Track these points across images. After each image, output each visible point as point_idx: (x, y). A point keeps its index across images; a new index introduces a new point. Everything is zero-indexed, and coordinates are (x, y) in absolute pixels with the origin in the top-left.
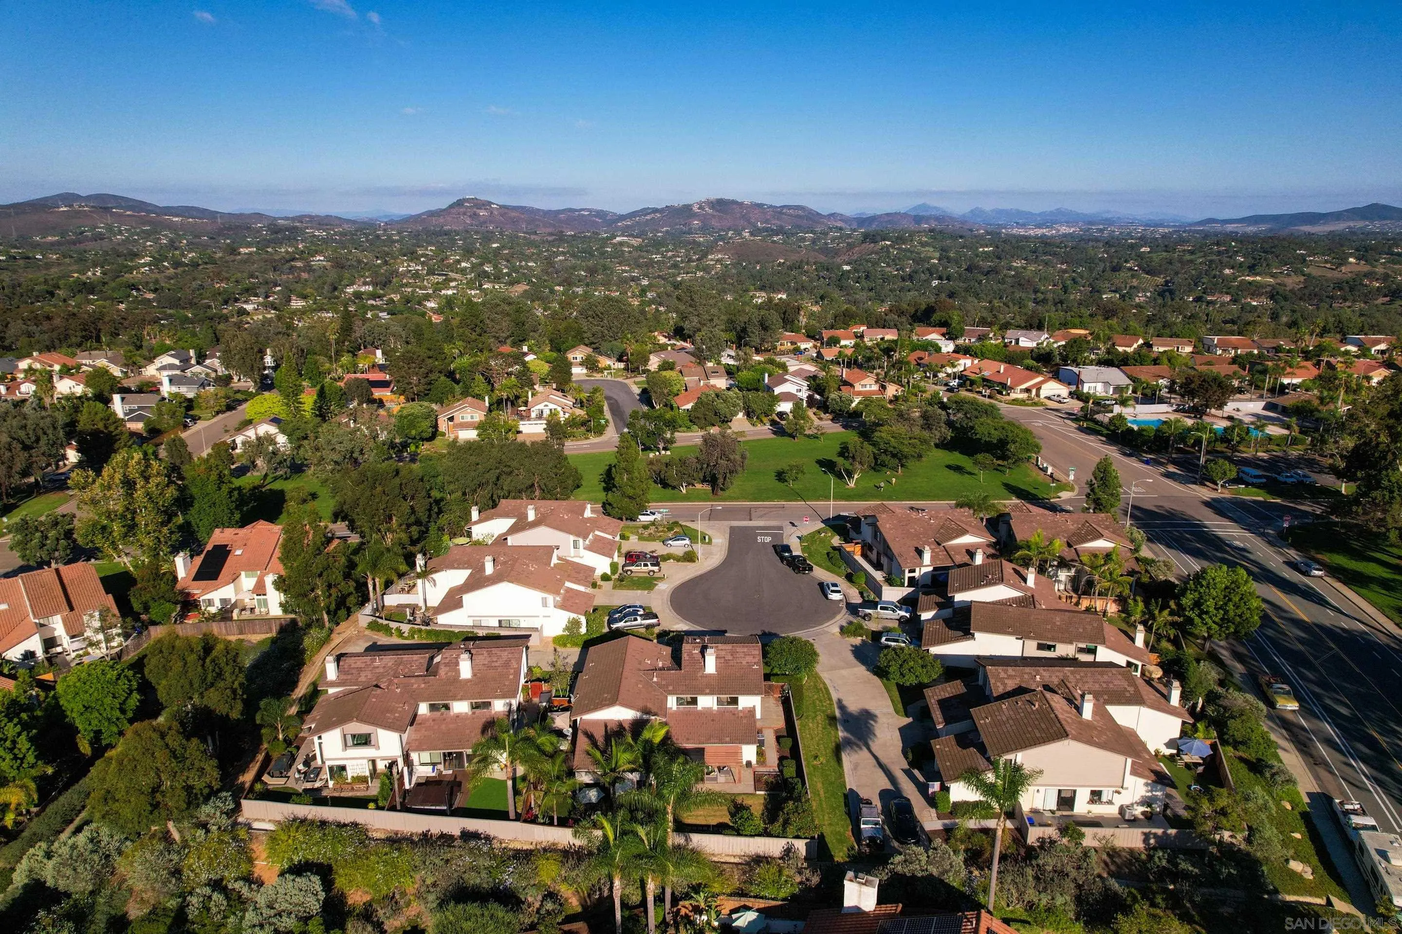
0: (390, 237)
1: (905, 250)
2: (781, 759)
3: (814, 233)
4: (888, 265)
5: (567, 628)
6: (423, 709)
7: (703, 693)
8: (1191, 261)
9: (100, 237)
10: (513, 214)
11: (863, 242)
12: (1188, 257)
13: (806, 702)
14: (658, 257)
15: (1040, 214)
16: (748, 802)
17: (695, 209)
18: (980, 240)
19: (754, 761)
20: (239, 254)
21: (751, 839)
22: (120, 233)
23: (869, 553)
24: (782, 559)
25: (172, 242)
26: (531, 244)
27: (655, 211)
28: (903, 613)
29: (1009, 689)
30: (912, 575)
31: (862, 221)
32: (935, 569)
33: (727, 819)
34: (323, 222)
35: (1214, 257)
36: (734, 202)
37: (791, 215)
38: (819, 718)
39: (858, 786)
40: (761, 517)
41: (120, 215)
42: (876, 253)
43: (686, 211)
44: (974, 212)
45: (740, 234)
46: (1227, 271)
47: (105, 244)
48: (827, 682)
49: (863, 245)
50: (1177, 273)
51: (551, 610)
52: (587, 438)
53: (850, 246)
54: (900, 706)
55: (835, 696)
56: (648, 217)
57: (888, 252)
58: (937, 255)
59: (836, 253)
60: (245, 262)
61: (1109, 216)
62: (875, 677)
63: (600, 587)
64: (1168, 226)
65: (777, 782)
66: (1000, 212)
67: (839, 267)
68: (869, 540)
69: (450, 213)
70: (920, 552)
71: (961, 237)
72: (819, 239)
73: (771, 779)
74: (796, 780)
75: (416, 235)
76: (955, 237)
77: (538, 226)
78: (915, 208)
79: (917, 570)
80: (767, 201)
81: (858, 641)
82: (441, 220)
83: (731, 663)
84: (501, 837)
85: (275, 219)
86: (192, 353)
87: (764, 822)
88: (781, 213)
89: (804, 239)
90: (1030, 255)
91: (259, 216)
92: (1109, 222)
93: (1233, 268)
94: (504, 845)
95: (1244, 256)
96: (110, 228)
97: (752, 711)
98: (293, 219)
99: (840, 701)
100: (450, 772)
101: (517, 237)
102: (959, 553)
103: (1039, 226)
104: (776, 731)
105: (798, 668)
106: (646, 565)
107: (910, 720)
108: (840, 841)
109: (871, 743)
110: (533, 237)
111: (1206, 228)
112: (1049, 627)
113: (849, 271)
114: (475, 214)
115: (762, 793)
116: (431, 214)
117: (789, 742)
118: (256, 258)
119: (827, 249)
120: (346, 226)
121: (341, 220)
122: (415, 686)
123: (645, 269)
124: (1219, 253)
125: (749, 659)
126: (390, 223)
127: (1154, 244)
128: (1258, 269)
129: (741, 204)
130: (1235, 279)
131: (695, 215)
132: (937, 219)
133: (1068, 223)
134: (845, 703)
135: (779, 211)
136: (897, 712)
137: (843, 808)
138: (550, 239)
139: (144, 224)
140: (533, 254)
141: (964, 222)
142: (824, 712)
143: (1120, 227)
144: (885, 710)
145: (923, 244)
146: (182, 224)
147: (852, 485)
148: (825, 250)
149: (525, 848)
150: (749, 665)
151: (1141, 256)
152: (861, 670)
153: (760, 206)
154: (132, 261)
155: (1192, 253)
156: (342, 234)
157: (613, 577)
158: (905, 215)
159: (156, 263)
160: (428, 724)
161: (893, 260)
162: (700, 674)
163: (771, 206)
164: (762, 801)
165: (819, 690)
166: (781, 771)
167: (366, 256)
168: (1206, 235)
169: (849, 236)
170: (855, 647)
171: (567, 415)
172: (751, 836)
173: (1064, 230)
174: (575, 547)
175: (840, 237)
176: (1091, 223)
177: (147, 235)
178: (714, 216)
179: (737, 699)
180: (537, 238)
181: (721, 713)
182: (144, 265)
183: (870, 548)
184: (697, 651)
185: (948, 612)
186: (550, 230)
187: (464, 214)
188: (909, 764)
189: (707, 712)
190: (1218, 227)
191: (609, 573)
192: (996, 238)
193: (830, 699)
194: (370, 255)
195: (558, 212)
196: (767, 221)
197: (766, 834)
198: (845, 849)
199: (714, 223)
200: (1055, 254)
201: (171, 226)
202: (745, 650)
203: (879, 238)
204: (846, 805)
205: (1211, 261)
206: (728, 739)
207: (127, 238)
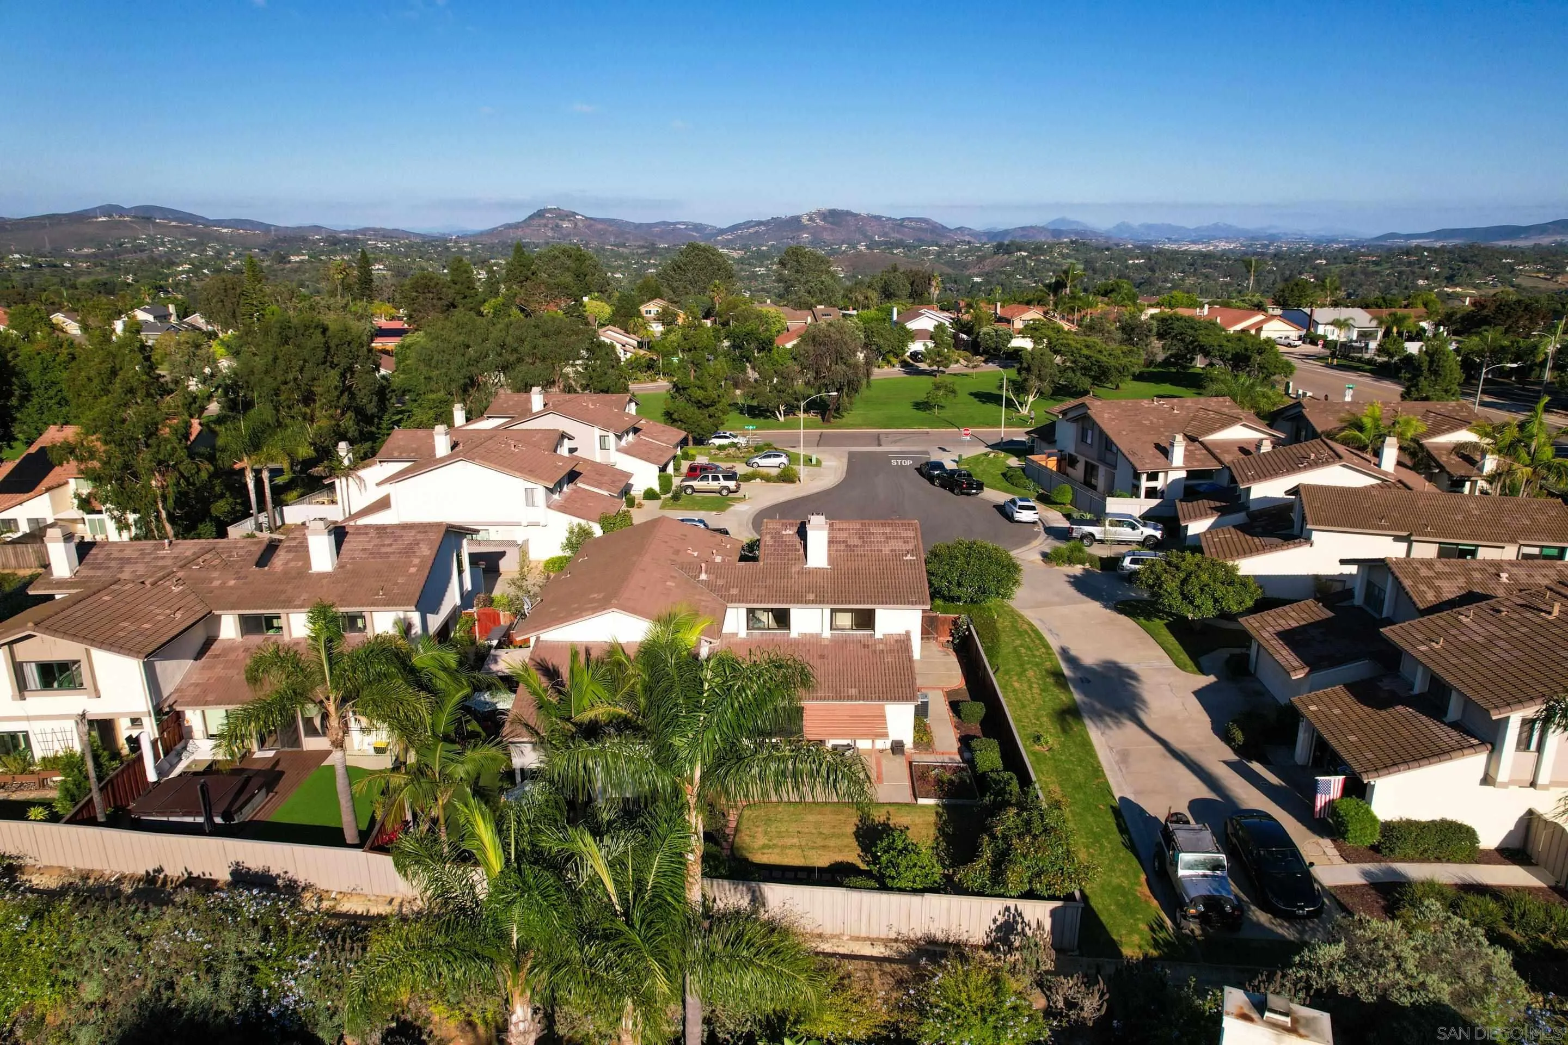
0: (461, 249)
1: (1044, 262)
2: (965, 742)
3: (939, 246)
4: (1025, 277)
5: (570, 545)
6: (229, 628)
7: (800, 600)
8: (1377, 273)
9: (141, 249)
10: (600, 226)
11: (995, 253)
12: (1372, 268)
13: (1005, 650)
14: (762, 270)
15: (1195, 230)
16: (899, 819)
17: (805, 221)
18: (1129, 253)
19: (909, 743)
20: (289, 262)
21: (916, 900)
22: (163, 244)
23: (1069, 470)
24: (931, 479)
25: (218, 254)
26: (619, 256)
27: (760, 223)
28: (1149, 531)
29: (1448, 595)
30: (1152, 484)
31: (991, 235)
32: (1191, 474)
33: (852, 855)
34: (385, 235)
35: (1404, 268)
36: (848, 213)
37: (913, 228)
38: (1030, 673)
39: (1136, 793)
40: (895, 442)
41: (164, 226)
42: (1011, 266)
43: (794, 223)
44: (1120, 227)
45: (855, 248)
46: (1421, 282)
47: (144, 256)
48: (1037, 624)
49: (996, 257)
50: (1360, 285)
51: (541, 512)
52: (653, 381)
53: (981, 259)
54: (1184, 657)
55: (1054, 644)
56: (752, 230)
57: (1025, 263)
58: (1081, 267)
59: (965, 266)
60: (296, 271)
61: (1274, 231)
62: (1122, 618)
63: (640, 506)
64: (1342, 242)
65: (962, 781)
66: (1150, 227)
67: (970, 277)
68: (1071, 449)
69: (529, 226)
70: (1165, 452)
71: (1108, 249)
72: (945, 252)
73: (947, 776)
74: (1006, 775)
75: (492, 247)
76: (1099, 249)
77: (627, 239)
78: (1053, 222)
79: (1161, 476)
80: (886, 213)
81: (1078, 569)
82: (520, 233)
83: (860, 551)
84: (322, 885)
85: (336, 232)
86: (171, 308)
87: (941, 861)
88: (901, 225)
89: (927, 253)
90: (1187, 268)
91: (317, 229)
92: (1272, 238)
93: (1427, 279)
94: (325, 905)
95: (1439, 266)
96: (152, 240)
97: (903, 643)
98: (355, 232)
99: (1064, 652)
100: (271, 754)
101: (604, 250)
102: (1228, 452)
103: (1194, 242)
104: (949, 694)
105: (983, 591)
106: (716, 478)
107: (1212, 679)
108: (1129, 908)
109: (1143, 717)
110: (621, 250)
111: (1389, 243)
112: (1459, 517)
113: (980, 284)
114: (557, 226)
115: (931, 802)
116: (509, 227)
117: (978, 709)
118: (308, 266)
119: (954, 262)
120: (413, 239)
121: (407, 234)
122: (217, 583)
123: (747, 282)
124: (1410, 264)
125: (897, 545)
126: (464, 237)
127: (1333, 258)
128: (1457, 280)
129: (856, 216)
130: (1431, 289)
131: (804, 228)
132: (1077, 233)
133: (1227, 239)
134: (1073, 652)
135: (900, 224)
136: (1182, 667)
137: (1117, 837)
138: (640, 251)
139: (190, 235)
140: (620, 267)
141: (1108, 238)
142: (1037, 665)
143: (1288, 243)
144: (1157, 664)
145: (1065, 256)
146: (231, 235)
147: (1024, 411)
148: (952, 263)
149: (374, 911)
150: (897, 555)
151: (1316, 268)
152: (1094, 607)
153: (878, 218)
154: (168, 268)
155: (1376, 263)
156: (407, 246)
157: (663, 497)
158: (1041, 230)
159: (196, 269)
160: (232, 656)
161: (1031, 272)
162: (795, 569)
163: (890, 219)
164: (932, 818)
165: (1021, 634)
166: (971, 762)
167: (431, 265)
168: (1390, 250)
169: (979, 249)
170: (1075, 577)
171: (629, 355)
172: (915, 891)
173: (1223, 246)
174: (602, 447)
175: (969, 250)
176: (1253, 238)
177: (192, 247)
178: (825, 229)
179: (871, 613)
180: (626, 251)
181: (839, 644)
182: (182, 272)
183: (1072, 461)
184: (791, 532)
185: (1240, 517)
186: (641, 243)
187: (546, 225)
188: (1236, 751)
189: (811, 642)
190: (1401, 242)
191: (657, 488)
192: (1145, 250)
193: (1047, 647)
194: (436, 265)
195: (650, 226)
196: (885, 234)
197: (950, 887)
198: (1143, 926)
199: (827, 236)
200: (1216, 267)
201: (219, 238)
202: (888, 530)
203: (1014, 248)
204: (1123, 829)
205: (1400, 273)
206: (853, 691)
207: (170, 250)
